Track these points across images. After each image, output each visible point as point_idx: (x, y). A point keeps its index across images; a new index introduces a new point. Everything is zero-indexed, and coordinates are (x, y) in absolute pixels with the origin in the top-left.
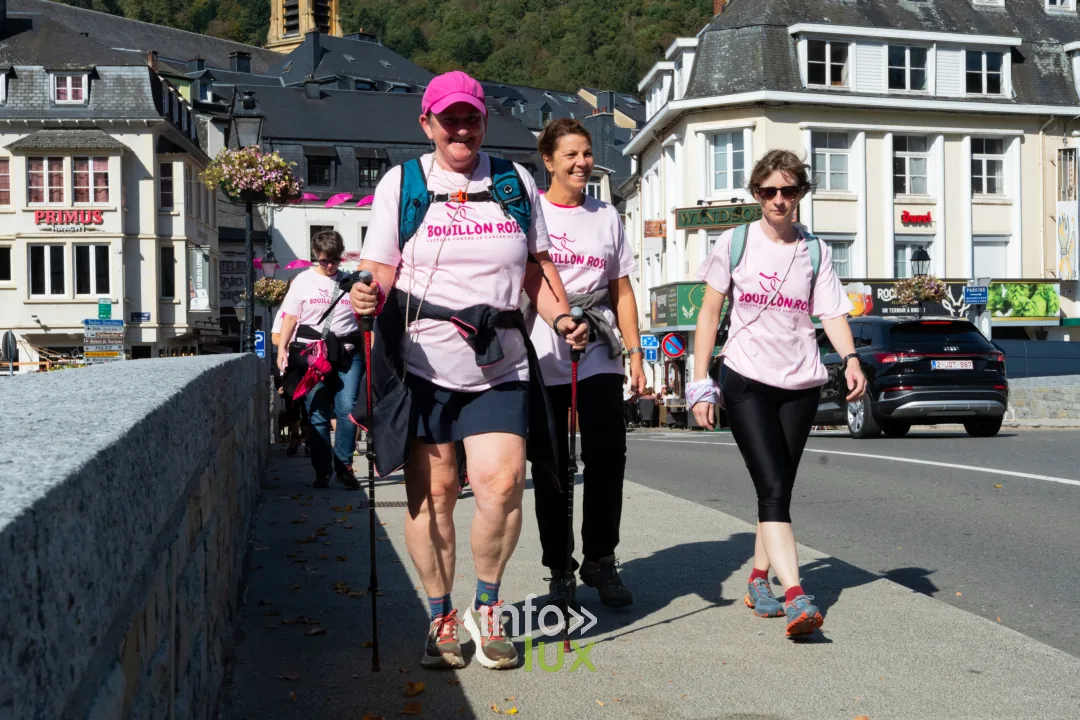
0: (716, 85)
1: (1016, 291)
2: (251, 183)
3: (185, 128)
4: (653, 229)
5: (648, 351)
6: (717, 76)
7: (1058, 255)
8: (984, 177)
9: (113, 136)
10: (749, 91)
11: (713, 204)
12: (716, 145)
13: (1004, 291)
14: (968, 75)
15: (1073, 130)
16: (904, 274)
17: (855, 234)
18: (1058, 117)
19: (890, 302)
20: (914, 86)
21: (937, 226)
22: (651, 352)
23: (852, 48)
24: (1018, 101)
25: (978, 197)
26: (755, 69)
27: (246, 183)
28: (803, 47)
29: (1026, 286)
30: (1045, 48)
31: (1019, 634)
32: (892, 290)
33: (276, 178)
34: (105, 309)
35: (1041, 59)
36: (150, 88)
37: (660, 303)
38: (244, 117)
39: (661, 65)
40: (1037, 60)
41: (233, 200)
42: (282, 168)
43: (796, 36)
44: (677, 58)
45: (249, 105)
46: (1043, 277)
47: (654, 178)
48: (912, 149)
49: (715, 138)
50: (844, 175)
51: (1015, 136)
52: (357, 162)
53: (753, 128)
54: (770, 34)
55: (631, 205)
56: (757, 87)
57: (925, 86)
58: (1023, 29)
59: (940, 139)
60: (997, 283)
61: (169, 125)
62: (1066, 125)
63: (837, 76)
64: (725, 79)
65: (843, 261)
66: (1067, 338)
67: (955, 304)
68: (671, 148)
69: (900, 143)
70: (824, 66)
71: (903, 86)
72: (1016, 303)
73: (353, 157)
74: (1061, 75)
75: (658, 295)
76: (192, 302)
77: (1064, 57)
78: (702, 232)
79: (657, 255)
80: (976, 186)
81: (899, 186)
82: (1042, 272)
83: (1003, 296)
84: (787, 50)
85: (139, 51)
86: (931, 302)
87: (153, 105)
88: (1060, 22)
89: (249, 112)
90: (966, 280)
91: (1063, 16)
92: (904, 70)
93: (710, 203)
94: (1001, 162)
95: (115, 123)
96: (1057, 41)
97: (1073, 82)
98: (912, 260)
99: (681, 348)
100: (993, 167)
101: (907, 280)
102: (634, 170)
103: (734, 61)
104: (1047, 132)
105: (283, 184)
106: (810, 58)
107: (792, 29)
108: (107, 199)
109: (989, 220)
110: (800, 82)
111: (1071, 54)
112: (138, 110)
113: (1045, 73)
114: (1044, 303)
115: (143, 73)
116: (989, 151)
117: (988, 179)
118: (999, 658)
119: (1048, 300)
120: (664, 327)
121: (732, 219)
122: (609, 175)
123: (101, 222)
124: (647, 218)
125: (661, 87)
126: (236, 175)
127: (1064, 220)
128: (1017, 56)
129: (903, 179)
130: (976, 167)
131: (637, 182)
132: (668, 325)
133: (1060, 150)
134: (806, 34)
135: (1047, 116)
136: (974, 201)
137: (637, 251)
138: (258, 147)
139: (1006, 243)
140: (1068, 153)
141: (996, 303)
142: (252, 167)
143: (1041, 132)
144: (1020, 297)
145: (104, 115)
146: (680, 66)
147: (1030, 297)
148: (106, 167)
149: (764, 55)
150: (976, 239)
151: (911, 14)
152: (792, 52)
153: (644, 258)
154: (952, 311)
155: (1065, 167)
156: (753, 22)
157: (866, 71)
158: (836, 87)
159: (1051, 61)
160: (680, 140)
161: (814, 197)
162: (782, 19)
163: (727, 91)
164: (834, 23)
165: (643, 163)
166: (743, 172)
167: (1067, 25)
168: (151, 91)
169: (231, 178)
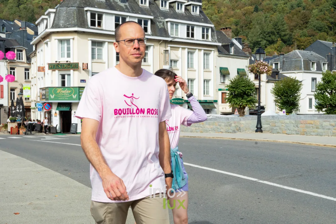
0: (61, 25)
4: (41, 69)
5: (39, 108)
6: (62, 22)
10: (72, 27)
11: (60, 62)
12: (61, 44)
15: (168, 45)
18: (164, 41)
22: (40, 109)
23: (104, 17)
24: (153, 35)
26: (74, 20)
28: (89, 14)
30: (160, 20)
37: (43, 93)
39: (43, 17)
40: (158, 23)
43: (87, 11)
44: (49, 14)
47: (41, 53)
49: (61, 41)
50: (101, 55)
51: (150, 46)
53: (73, 39)
54: (79, 10)
55: (33, 60)
56: (74, 26)
58: (154, 14)
62: (166, 42)
63: (99, 24)
64: (64, 23)
68: (47, 43)
70: (95, 21)
74: (164, 28)
75: (42, 90)
77: (165, 23)
78: (57, 71)
79: (42, 77)
84: (84, 15)
91: (165, 11)
93: (59, 62)
94: (147, 53)
96: (163, 18)
97: (168, 30)
99: (50, 107)
102: (34, 49)
103: (67, 17)
104: (161, 44)
106: (91, 18)
107: (86, 9)
110: (88, 25)
111: (167, 22)
113: (160, 27)
120: (44, 101)
121: (67, 67)
122: (26, 50)
124: (38, 66)
125: (43, 23)
128: (152, 22)
131: (35, 53)
132: (46, 100)
133: (164, 50)
134: (90, 11)
135: (161, 40)
137: (35, 75)
140: (166, 51)
143: (159, 45)
146: (50, 17)
149: (77, 17)
151: (121, 7)
152: (85, 16)
153: (38, 78)
155: (166, 55)
156: (73, 6)
157: (108, 23)
158: (99, 28)
159: (162, 24)
160: (50, 41)
161: (92, 61)
162: (82, 6)
163: (65, 27)
164: (98, 8)
165: (37, 47)
166: (70, 53)
167: (167, 13)
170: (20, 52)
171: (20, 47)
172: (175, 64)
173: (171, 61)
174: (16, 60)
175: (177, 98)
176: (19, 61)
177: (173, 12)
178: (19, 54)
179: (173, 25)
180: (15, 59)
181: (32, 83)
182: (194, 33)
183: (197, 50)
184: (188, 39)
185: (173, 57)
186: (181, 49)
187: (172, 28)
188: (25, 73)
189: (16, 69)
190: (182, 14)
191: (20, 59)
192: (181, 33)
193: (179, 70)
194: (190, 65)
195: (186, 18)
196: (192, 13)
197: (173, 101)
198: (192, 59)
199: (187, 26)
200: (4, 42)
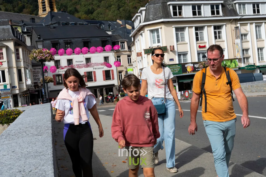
0: (151, 18)
1: (227, 62)
3: (21, 39)
4: (139, 55)
6: (151, 16)
7: (237, 53)
8: (217, 35)
9: (3, 43)
10: (159, 19)
11: (153, 47)
12: (152, 33)
14: (211, 11)
15: (237, 22)
17: (188, 52)
18: (234, 19)
19: (198, 67)
20: (198, 15)
23: (183, 7)
24: (224, 16)
26: (160, 14)
27: (40, 57)
28: (171, 7)
29: (230, 61)
30: (229, 3)
32: (198, 64)
33: (48, 56)
34: (5, 86)
35: (228, 6)
36: (11, 30)
39: (137, 14)
40: (227, 6)
41: (37, 62)
42: (49, 53)
43: (169, 5)
44: (141, 12)
46: (233, 58)
47: (138, 42)
48: (200, 30)
49: (152, 31)
50: (184, 38)
51: (223, 25)
52: (64, 43)
53: (161, 28)
54: (163, 5)
55: (133, 48)
56: (161, 18)
57: (201, 15)
59: (206, 27)
61: (17, 39)
62: (236, 20)
63: (180, 14)
64: (153, 17)
65: (185, 58)
68: (141, 34)
69: (197, 29)
70: (177, 12)
71: (196, 15)
72: (228, 65)
74: (233, 9)
76: (27, 82)
77: (234, 5)
79: (140, 61)
80: (216, 38)
81: (197, 39)
82: (233, 57)
83: (225, 63)
84: (167, 9)
85: (7, 20)
87: (12, 35)
89: (40, 40)
92: (196, 11)
93: (152, 47)
94: (221, 31)
95: (3, 40)
96: (232, 1)
97: (236, 10)
98: (202, 58)
100: (219, 33)
101: (201, 62)
102: (133, 40)
103: (155, 12)
105: (50, 57)
106: (173, 10)
107: (168, 3)
108: (3, 59)
110: (171, 16)
111: (235, 4)
112: (9, 36)
113: (230, 9)
115: (9, 27)
116: (218, 29)
117: (218, 36)
119: (235, 64)
122: (127, 41)
123: (2, 65)
124: (137, 52)
125: (138, 19)
126: (37, 56)
127: (237, 44)
128: (223, 5)
129: (198, 37)
130: (215, 33)
131: (134, 43)
133: (235, 27)
134: (172, 4)
135: (231, 19)
136: (216, 41)
137: (135, 60)
140: (237, 28)
143: (230, 24)
144: (229, 63)
146: (142, 14)
147: (231, 63)
148: (2, 51)
149: (162, 10)
152: (169, 9)
153: (137, 61)
155: (236, 31)
156: (159, 2)
157: (187, 12)
158: (180, 17)
159: (231, 6)
160: (144, 32)
161: (177, 44)
162: (166, 1)
163: (154, 20)
164: (178, 1)
165: (135, 38)
166: (159, 39)
168: (11, 31)
169: (36, 57)
170: (123, 44)
171: (124, 40)
172: (246, 37)
173: (242, 35)
174: (120, 50)
175: (250, 65)
178: (123, 45)
179: (241, 5)
180: (120, 49)
181: (134, 66)
182: (259, 9)
183: (264, 23)
184: (255, 15)
185: (243, 32)
186: (249, 24)
187: (240, 8)
188: (128, 59)
189: (121, 57)
191: (123, 49)
192: (248, 11)
193: (249, 42)
194: (258, 36)
197: (246, 68)
198: (260, 31)
199: (253, 5)
200: (111, 38)
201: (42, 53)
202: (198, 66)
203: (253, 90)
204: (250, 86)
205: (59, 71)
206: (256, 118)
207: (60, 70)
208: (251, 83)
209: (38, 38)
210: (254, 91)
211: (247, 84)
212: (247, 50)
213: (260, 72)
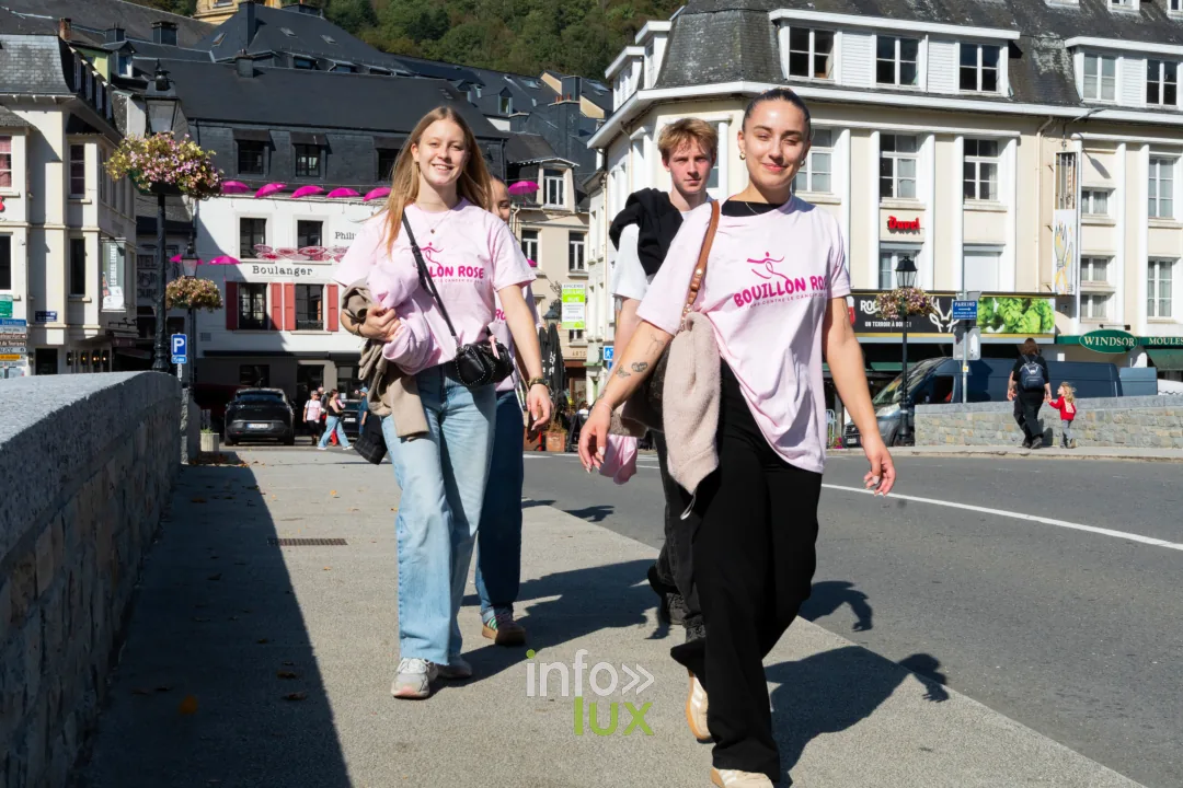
0: (690, 74)
1: (1008, 305)
2: (164, 174)
3: (100, 106)
6: (690, 64)
7: (1054, 268)
8: (977, 181)
9: (17, 113)
10: (726, 81)
13: (996, 305)
14: (962, 70)
15: (1071, 133)
16: (889, 285)
18: (1057, 118)
19: (874, 314)
20: (904, 80)
21: (926, 234)
23: (838, 37)
24: (1015, 99)
25: (970, 203)
26: (733, 57)
27: (158, 174)
28: (784, 34)
29: (1019, 300)
30: (1045, 43)
31: (978, 704)
32: (875, 302)
33: (192, 169)
34: (6, 307)
35: (1040, 55)
36: (60, 60)
38: (157, 99)
39: (630, 51)
40: (1036, 55)
41: (143, 192)
42: (199, 158)
43: (777, 22)
44: (648, 42)
45: (162, 86)
46: (1037, 291)
47: (620, 174)
48: (900, 149)
50: (826, 175)
51: (1010, 138)
52: (294, 148)
53: (729, 122)
54: (750, 20)
55: (595, 203)
56: (734, 77)
57: (915, 81)
58: (1023, 23)
59: (931, 139)
60: (988, 297)
61: (80, 101)
62: (1064, 126)
63: (821, 67)
64: (700, 68)
66: (1061, 357)
67: (943, 318)
68: (639, 143)
69: (888, 142)
70: (807, 55)
71: (892, 80)
72: (1008, 318)
73: (289, 143)
74: (1061, 72)
76: (105, 300)
77: (1064, 53)
80: (968, 190)
81: (885, 189)
82: (1037, 285)
83: (995, 311)
84: (767, 37)
85: (50, 17)
86: (916, 316)
87: (63, 80)
88: (1061, 15)
89: (163, 93)
90: (954, 293)
91: (1065, 9)
92: (893, 63)
94: (995, 166)
95: (19, 98)
96: (1058, 36)
97: (1073, 81)
98: (897, 270)
100: (987, 170)
101: (890, 292)
102: (599, 164)
103: (709, 48)
104: (1046, 133)
105: (199, 176)
106: (793, 46)
107: (774, 15)
108: (9, 183)
109: (982, 228)
110: (780, 73)
111: (1072, 50)
112: (46, 84)
113: (1044, 70)
114: (1039, 318)
115: (52, 43)
116: (981, 155)
117: (982, 184)
118: (954, 732)
119: (1042, 316)
122: (573, 169)
123: (3, 209)
125: (630, 75)
126: (145, 165)
127: (1061, 230)
128: (1015, 51)
129: (891, 182)
130: (968, 170)
131: (602, 178)
133: (1058, 154)
134: (789, 21)
135: (1046, 117)
136: (966, 207)
137: (602, 253)
138: (173, 133)
139: (999, 253)
140: (1067, 157)
141: (987, 318)
142: (166, 155)
143: (1039, 134)
144: (1013, 312)
145: (6, 89)
146: (650, 52)
147: (1023, 312)
148: (9, 148)
149: (742, 42)
150: (967, 248)
151: (902, 2)
152: (772, 39)
154: (940, 326)
155: (1064, 170)
156: (731, 6)
157: (853, 63)
158: (819, 80)
159: (1051, 57)
160: (650, 133)
162: (763, 4)
163: (702, 81)
164: (818, 9)
165: (610, 155)
167: (1069, 19)
168: (60, 64)
169: (141, 168)
170: (553, 178)
171: (555, 161)
172: (1101, 202)
173: (1086, 194)
174: (539, 206)
175: (1105, 328)
176: (552, 206)
177: (1096, 11)
178: (553, 183)
179: (1096, 57)
180: (540, 200)
181: (592, 281)
182: (1175, 87)
184: (1152, 110)
185: (1090, 177)
186: (1122, 147)
187: (1090, 71)
188: (571, 248)
189: (539, 235)
190: (1130, 16)
191: (553, 201)
192: (1126, 87)
193: (1113, 225)
194: (1159, 207)
195: (1145, 33)
196: (1170, 12)
197: (1089, 341)
198: (1166, 183)
199: (1149, 63)
200: (504, 145)
201: (165, 152)
202: (876, 310)
203: (1106, 434)
204: (1094, 416)
205: (256, 270)
206: (1095, 534)
207: (260, 266)
208: (1098, 405)
209: (159, 83)
210: (1112, 439)
211: (1082, 403)
212: (1101, 262)
213: (1150, 363)
